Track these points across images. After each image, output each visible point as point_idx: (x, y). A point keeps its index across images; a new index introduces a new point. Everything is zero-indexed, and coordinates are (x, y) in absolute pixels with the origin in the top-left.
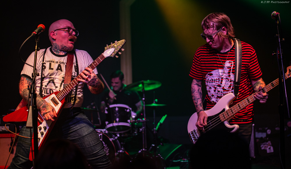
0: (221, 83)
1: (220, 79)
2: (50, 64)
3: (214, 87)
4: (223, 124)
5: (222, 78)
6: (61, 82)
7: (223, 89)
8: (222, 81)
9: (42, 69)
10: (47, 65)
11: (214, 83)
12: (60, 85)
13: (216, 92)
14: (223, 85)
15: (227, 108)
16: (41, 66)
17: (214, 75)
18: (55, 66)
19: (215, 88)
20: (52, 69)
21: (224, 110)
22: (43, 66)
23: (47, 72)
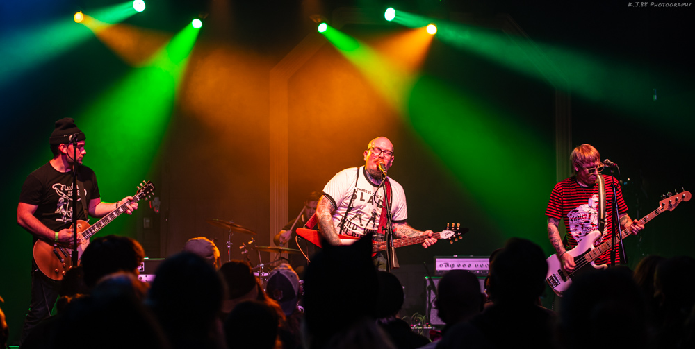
0: (589, 219)
1: (588, 214)
2: (362, 194)
3: (581, 224)
4: (589, 264)
5: (590, 214)
6: (368, 220)
7: (592, 224)
8: (590, 216)
9: (352, 198)
10: (358, 194)
11: (580, 221)
12: (366, 223)
13: (584, 229)
14: (591, 221)
15: (593, 248)
16: (352, 194)
17: (579, 212)
18: (367, 197)
19: (583, 225)
20: (364, 200)
21: (589, 250)
22: (354, 194)
23: (357, 202)
